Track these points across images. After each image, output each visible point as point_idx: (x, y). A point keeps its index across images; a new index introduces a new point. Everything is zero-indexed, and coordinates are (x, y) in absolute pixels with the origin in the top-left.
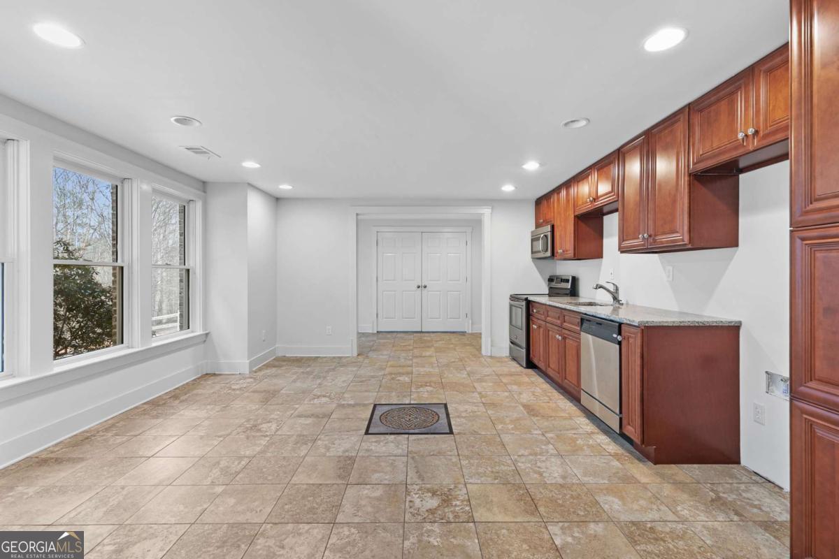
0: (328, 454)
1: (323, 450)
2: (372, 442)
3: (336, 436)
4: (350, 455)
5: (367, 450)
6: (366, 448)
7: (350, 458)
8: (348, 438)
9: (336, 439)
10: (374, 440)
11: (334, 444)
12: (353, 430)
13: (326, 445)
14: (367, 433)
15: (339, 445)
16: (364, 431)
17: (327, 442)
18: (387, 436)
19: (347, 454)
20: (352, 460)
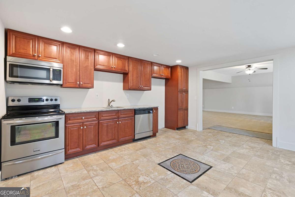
0: (233, 165)
1: (234, 167)
2: (212, 163)
3: (227, 171)
4: (224, 162)
5: (216, 161)
6: (216, 162)
7: (224, 161)
8: (222, 168)
9: (227, 170)
10: (211, 163)
11: (229, 168)
12: (217, 171)
13: (233, 170)
14: (211, 167)
15: (226, 167)
16: (212, 169)
17: (232, 170)
18: (204, 162)
19: (225, 163)
20: (224, 160)
